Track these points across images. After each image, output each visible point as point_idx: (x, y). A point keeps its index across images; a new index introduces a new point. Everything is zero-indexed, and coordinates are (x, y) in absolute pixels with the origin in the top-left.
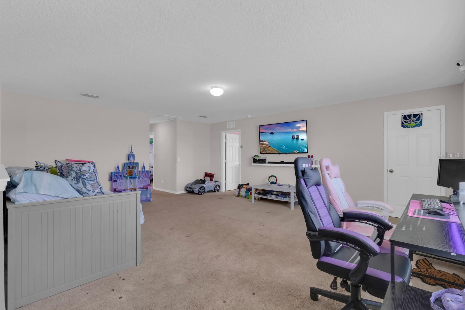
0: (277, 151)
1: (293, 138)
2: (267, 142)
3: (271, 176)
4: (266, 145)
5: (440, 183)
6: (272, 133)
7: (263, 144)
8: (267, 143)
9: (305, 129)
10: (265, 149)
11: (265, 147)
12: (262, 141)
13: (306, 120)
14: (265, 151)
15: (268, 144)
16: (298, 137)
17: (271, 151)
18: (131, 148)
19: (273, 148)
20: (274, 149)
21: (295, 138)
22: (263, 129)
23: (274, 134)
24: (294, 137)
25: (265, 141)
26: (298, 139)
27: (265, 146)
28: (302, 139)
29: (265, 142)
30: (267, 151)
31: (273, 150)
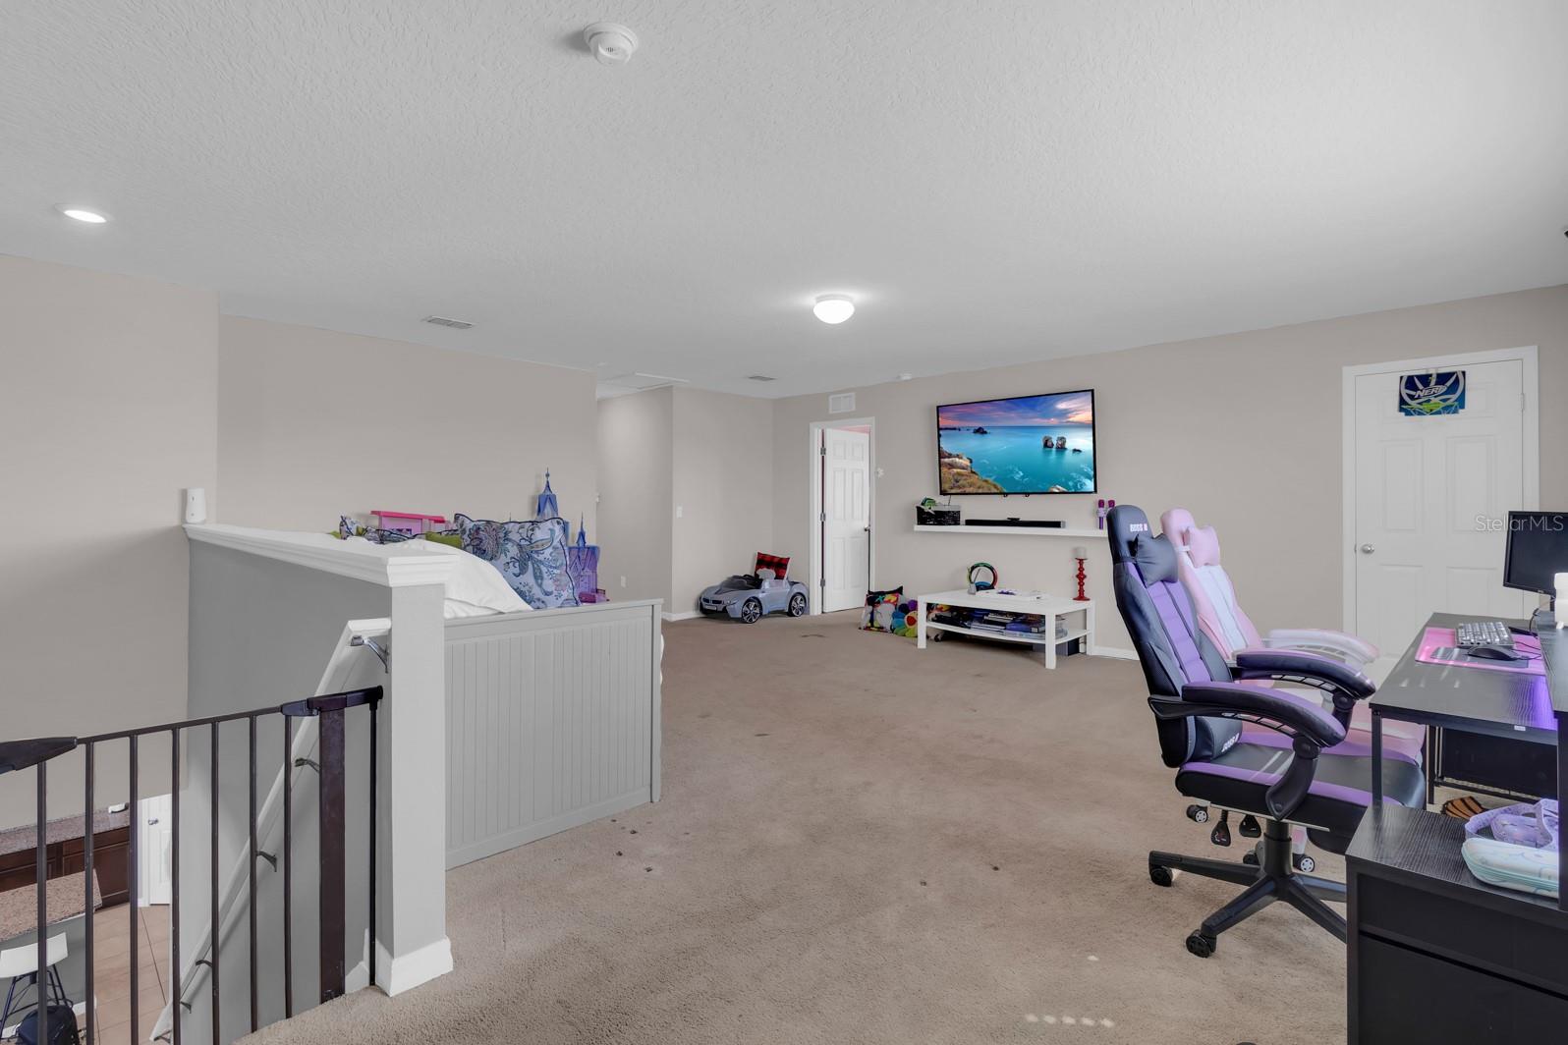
0: (995, 487)
1: (1047, 444)
2: (964, 458)
3: (977, 566)
4: (963, 468)
5: (1510, 580)
6: (980, 431)
7: (951, 466)
8: (965, 462)
9: (1086, 416)
10: (957, 482)
11: (959, 474)
12: (950, 456)
13: (1092, 391)
14: (959, 487)
15: (969, 464)
16: (1064, 442)
17: (979, 488)
18: (548, 475)
19: (984, 478)
20: (986, 481)
21: (1053, 445)
22: (953, 419)
23: (986, 433)
24: (1049, 444)
25: (958, 456)
26: (1061, 448)
27: (959, 470)
28: (1075, 450)
29: (957, 460)
30: (964, 487)
31: (984, 484)
